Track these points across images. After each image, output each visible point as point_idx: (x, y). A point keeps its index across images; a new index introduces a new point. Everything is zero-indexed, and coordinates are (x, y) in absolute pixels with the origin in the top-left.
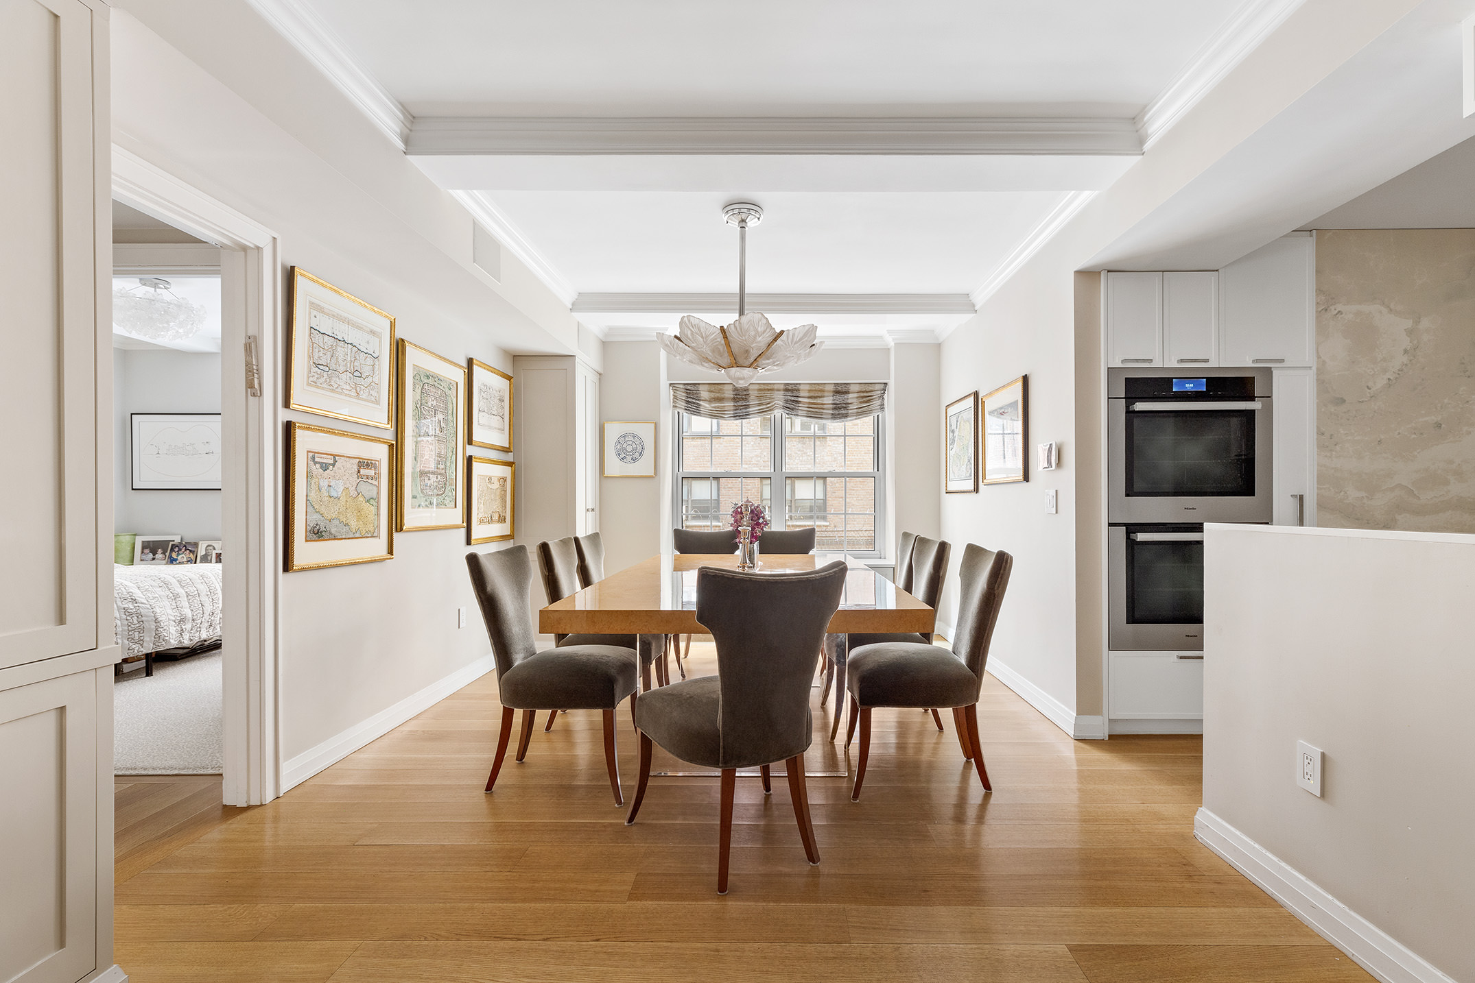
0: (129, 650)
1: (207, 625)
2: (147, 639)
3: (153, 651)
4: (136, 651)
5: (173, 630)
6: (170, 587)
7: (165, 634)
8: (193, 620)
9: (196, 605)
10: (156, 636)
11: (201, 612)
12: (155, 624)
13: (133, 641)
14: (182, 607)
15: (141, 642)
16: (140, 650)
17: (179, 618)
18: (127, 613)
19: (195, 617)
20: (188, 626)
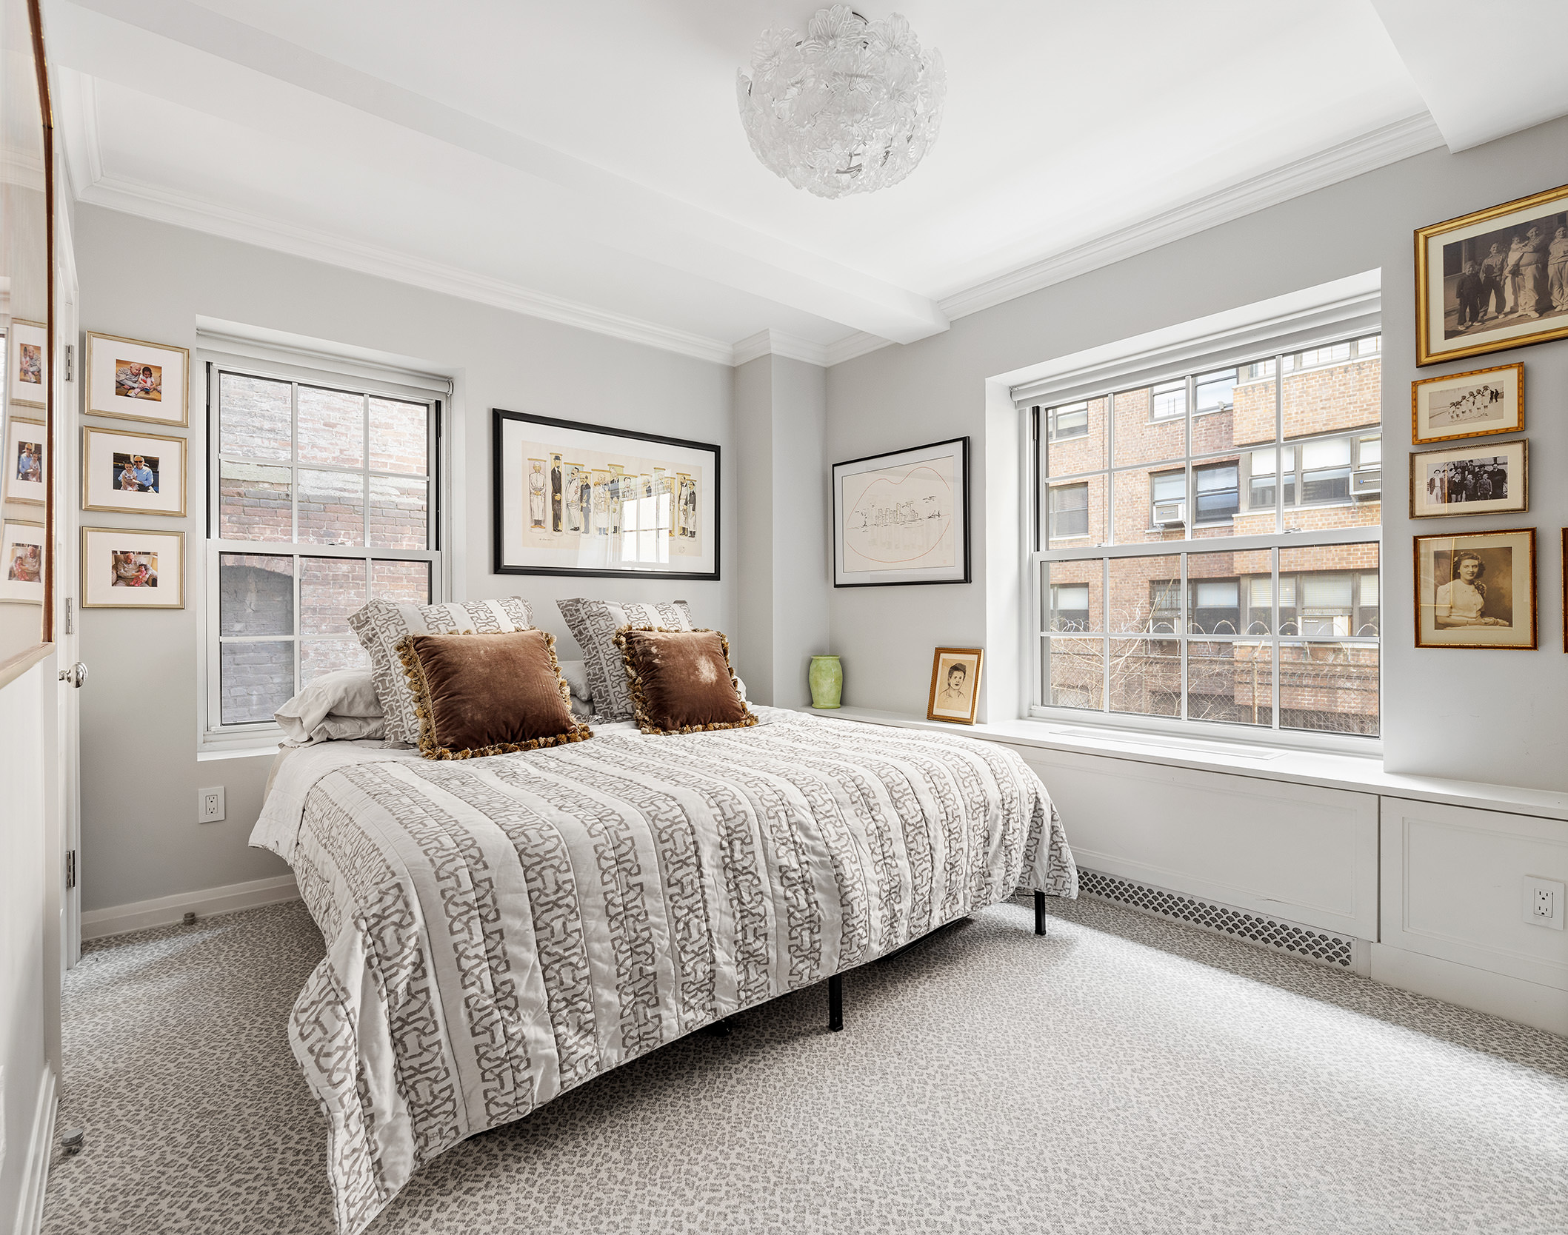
0: (791, 974)
1: (943, 895)
2: (825, 949)
3: (840, 971)
4: (805, 978)
5: (877, 918)
6: (872, 802)
7: (861, 931)
8: (915, 888)
9: (921, 849)
10: (845, 940)
11: (929, 865)
12: (841, 910)
13: (798, 953)
14: (893, 857)
15: (813, 954)
16: (814, 974)
17: (886, 887)
18: (785, 881)
19: (918, 881)
20: (906, 905)
